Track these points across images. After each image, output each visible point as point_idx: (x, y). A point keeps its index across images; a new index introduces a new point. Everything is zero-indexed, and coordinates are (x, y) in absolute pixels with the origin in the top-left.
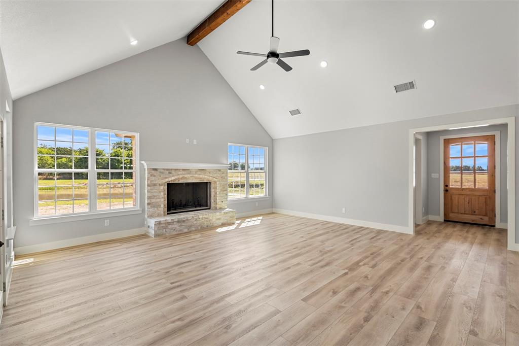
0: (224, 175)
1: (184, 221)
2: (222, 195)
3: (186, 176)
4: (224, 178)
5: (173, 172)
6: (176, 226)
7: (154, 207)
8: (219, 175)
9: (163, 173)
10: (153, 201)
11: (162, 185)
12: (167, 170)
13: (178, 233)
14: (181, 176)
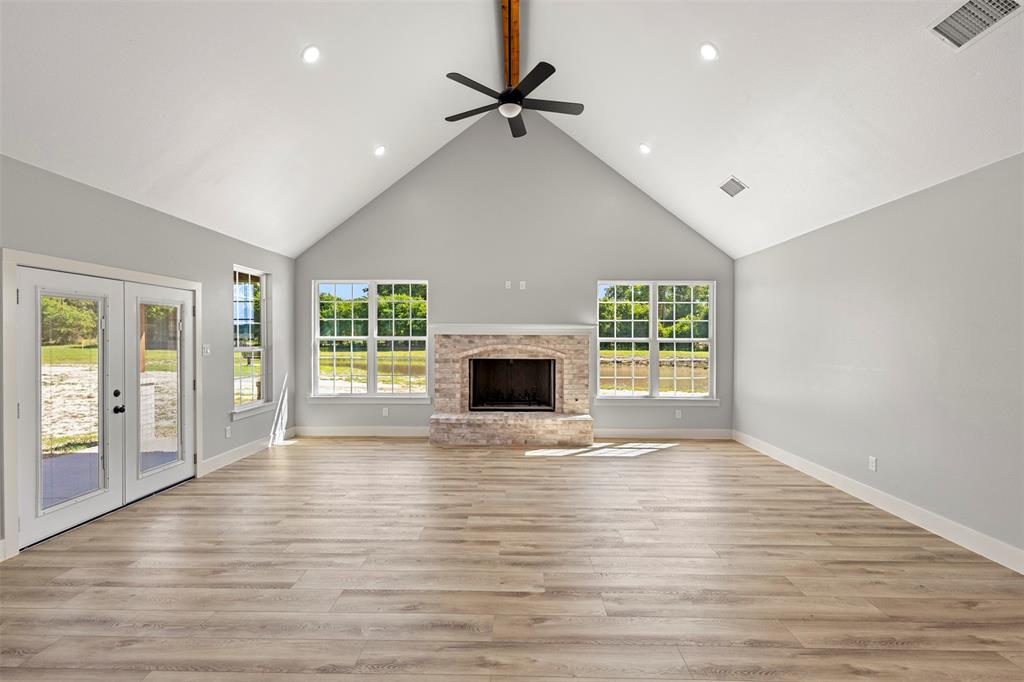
0: (579, 347)
1: (479, 426)
2: (576, 387)
3: (499, 347)
4: (582, 353)
5: (477, 341)
6: (465, 431)
7: (445, 396)
8: (568, 347)
9: (459, 342)
10: (444, 386)
11: (457, 361)
12: (467, 336)
13: (468, 443)
14: (490, 348)
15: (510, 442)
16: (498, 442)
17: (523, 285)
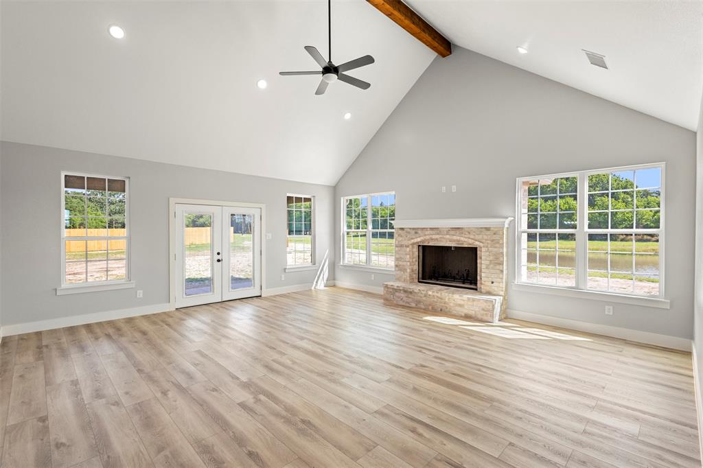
0: (495, 237)
1: (411, 293)
2: (492, 271)
3: (434, 237)
4: (498, 243)
5: (420, 232)
6: (402, 295)
7: (401, 270)
8: (485, 237)
9: (409, 233)
10: (401, 263)
11: (407, 246)
12: (414, 229)
13: (404, 304)
14: (428, 237)
15: (430, 308)
16: (423, 307)
17: (454, 188)
